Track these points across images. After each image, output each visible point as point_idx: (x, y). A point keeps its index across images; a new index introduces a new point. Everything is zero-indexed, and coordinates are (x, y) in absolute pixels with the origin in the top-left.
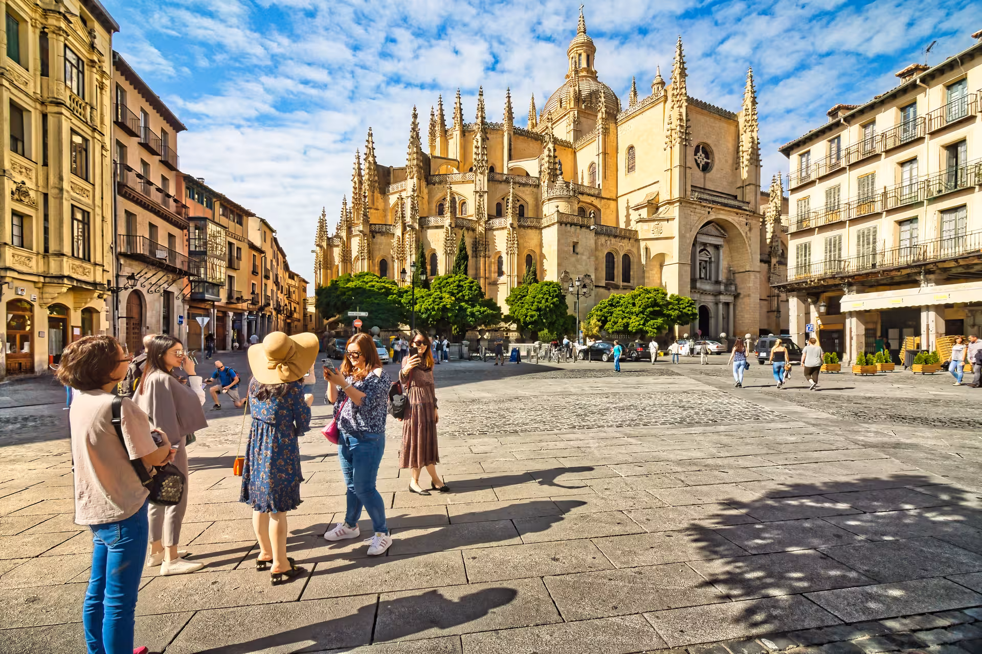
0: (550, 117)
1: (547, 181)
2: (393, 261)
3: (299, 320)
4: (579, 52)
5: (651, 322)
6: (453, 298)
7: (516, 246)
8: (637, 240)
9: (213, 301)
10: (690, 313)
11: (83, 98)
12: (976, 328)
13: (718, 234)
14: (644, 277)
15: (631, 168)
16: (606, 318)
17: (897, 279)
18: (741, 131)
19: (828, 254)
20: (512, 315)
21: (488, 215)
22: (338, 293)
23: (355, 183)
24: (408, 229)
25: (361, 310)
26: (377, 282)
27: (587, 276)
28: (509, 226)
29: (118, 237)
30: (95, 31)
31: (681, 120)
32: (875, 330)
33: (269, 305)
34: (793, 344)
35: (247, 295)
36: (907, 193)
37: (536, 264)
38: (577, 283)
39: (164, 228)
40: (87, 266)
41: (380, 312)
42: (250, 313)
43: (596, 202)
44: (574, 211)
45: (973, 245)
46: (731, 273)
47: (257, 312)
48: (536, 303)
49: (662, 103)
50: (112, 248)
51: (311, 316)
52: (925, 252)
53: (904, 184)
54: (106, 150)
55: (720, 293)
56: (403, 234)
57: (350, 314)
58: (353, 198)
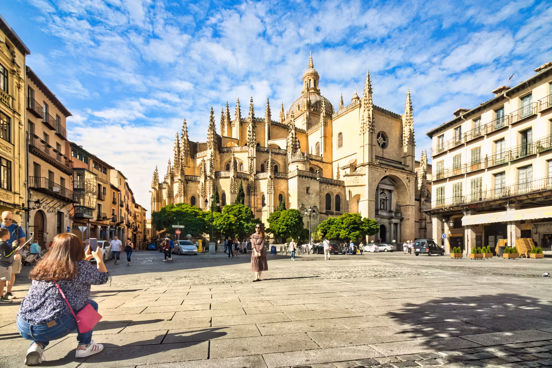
0: (293, 115)
1: (291, 152)
2: (199, 197)
3: (141, 233)
4: (309, 78)
5: (353, 233)
6: (236, 218)
7: (273, 189)
8: (344, 187)
9: (89, 219)
10: (375, 228)
11: (8, 92)
12: (538, 234)
13: (391, 184)
14: (348, 208)
15: (340, 145)
16: (326, 231)
17: (494, 207)
18: (404, 125)
19: (455, 193)
20: (271, 228)
21: (256, 171)
22: (166, 214)
23: (176, 152)
24: (208, 178)
25: (180, 224)
26: (190, 208)
27: (315, 207)
28: (268, 177)
29: (29, 178)
30: (15, 53)
31: (369, 118)
32: (481, 236)
33: (123, 222)
34: (435, 244)
35: (109, 216)
36: (499, 158)
37: (285, 199)
38: (310, 210)
39: (58, 174)
40: (10, 194)
41: (192, 225)
42: (111, 227)
43: (320, 165)
44: (307, 169)
45: (536, 187)
46: (399, 206)
47: (116, 226)
48: (285, 222)
49: (358, 108)
50: (25, 184)
51: (148, 230)
52: (509, 191)
53: (497, 153)
54: (22, 125)
55: (392, 218)
56: (205, 182)
57: (174, 226)
58: (175, 160)
